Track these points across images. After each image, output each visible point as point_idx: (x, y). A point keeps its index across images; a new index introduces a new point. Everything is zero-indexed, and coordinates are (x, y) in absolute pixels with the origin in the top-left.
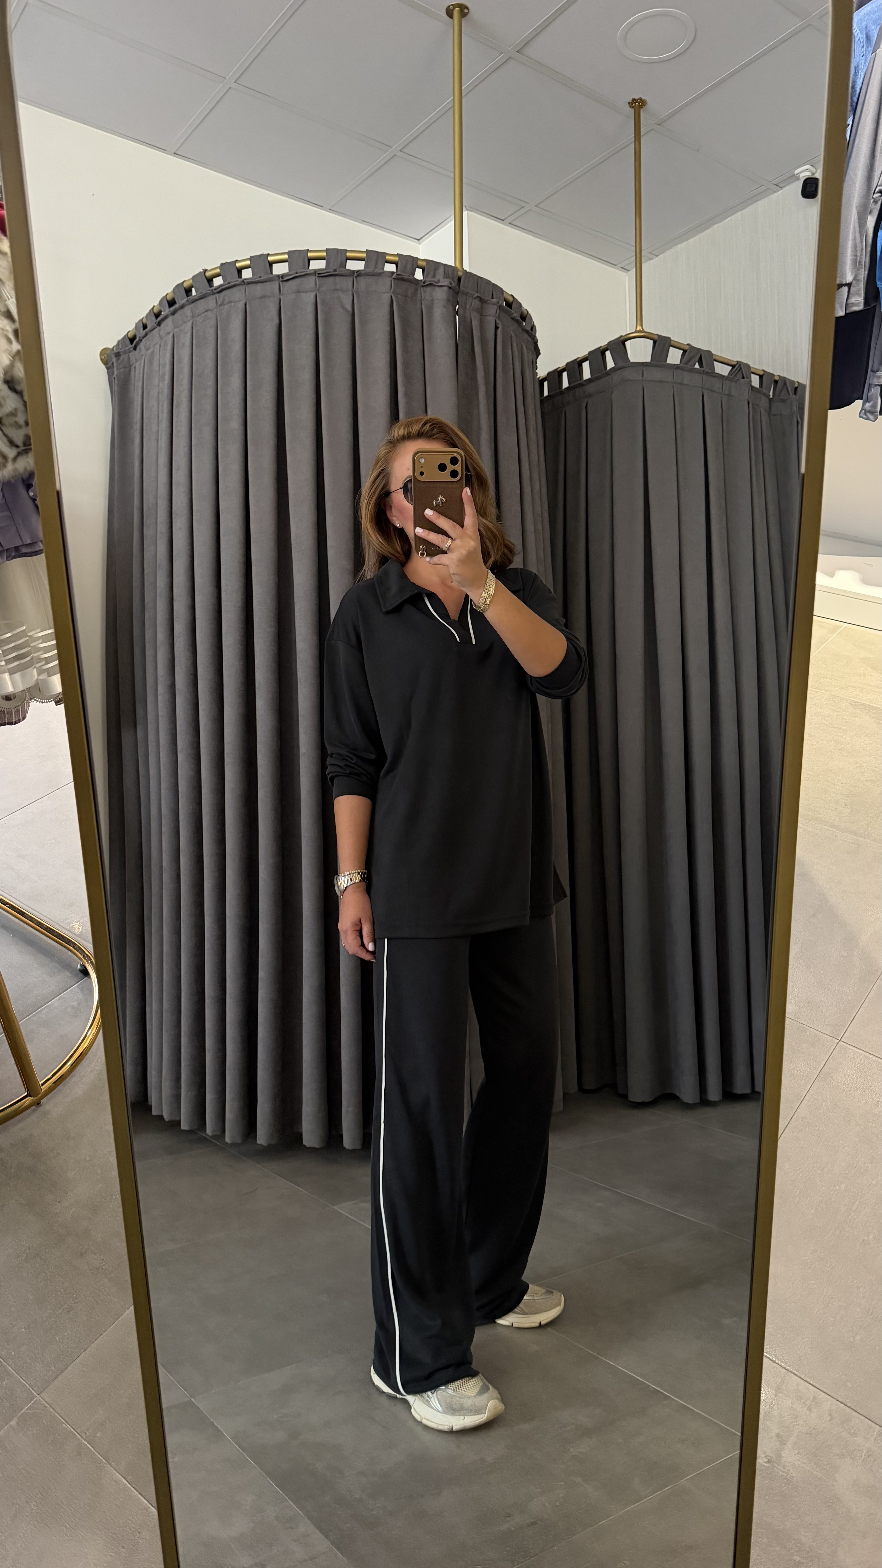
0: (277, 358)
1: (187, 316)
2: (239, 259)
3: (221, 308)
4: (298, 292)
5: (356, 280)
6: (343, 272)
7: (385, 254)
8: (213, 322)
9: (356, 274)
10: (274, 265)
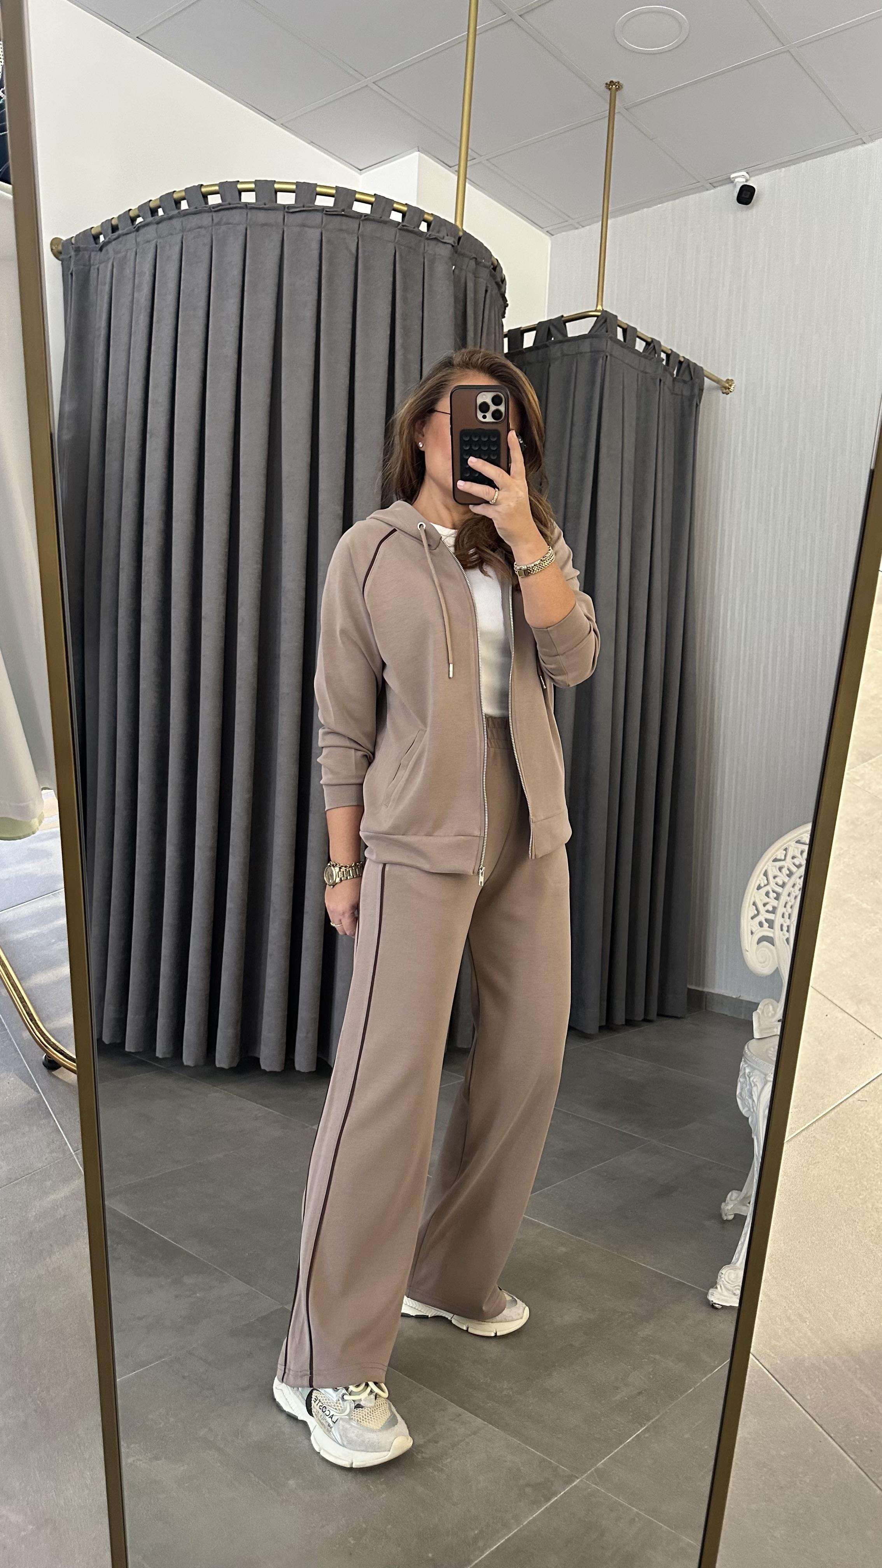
0: (277, 290)
1: (175, 229)
2: (240, 181)
3: (217, 227)
4: (304, 225)
5: (363, 224)
6: (351, 214)
7: (392, 202)
8: (207, 240)
9: (363, 218)
10: (278, 193)
